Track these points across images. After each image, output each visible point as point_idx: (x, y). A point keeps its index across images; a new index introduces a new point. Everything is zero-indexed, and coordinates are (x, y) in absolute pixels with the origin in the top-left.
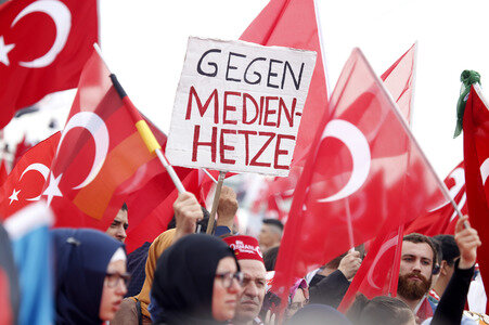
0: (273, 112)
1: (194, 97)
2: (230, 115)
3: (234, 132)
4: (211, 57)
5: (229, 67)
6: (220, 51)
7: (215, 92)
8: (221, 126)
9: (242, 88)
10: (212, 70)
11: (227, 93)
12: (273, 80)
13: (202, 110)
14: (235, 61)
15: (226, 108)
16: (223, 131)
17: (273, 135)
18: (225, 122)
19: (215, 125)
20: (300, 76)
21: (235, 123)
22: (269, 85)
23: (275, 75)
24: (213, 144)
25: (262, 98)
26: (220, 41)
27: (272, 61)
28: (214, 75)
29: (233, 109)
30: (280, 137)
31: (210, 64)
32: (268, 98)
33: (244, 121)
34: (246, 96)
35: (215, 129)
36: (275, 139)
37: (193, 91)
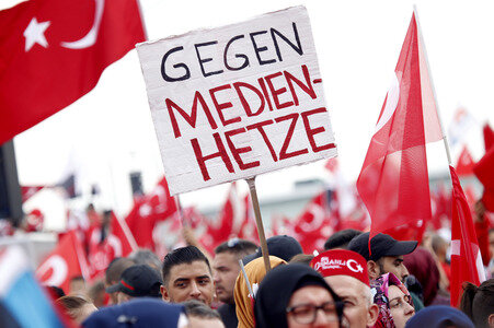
0: (283, 90)
1: (174, 110)
2: (228, 114)
3: (242, 130)
4: (174, 58)
5: (201, 62)
6: (181, 48)
7: (198, 95)
8: (222, 130)
9: (229, 78)
10: (182, 72)
11: (212, 92)
12: (264, 56)
13: (192, 121)
14: (205, 52)
15: (219, 108)
16: (228, 134)
17: (295, 116)
18: (225, 123)
19: (215, 131)
20: (297, 38)
21: (238, 119)
22: (262, 63)
23: (265, 49)
24: (222, 153)
25: (261, 81)
26: (176, 37)
27: (252, 35)
28: (188, 76)
29: (229, 105)
30: (305, 115)
31: (175, 66)
32: (268, 78)
33: (249, 114)
34: (237, 85)
35: (216, 136)
36: (300, 119)
37: (169, 103)
